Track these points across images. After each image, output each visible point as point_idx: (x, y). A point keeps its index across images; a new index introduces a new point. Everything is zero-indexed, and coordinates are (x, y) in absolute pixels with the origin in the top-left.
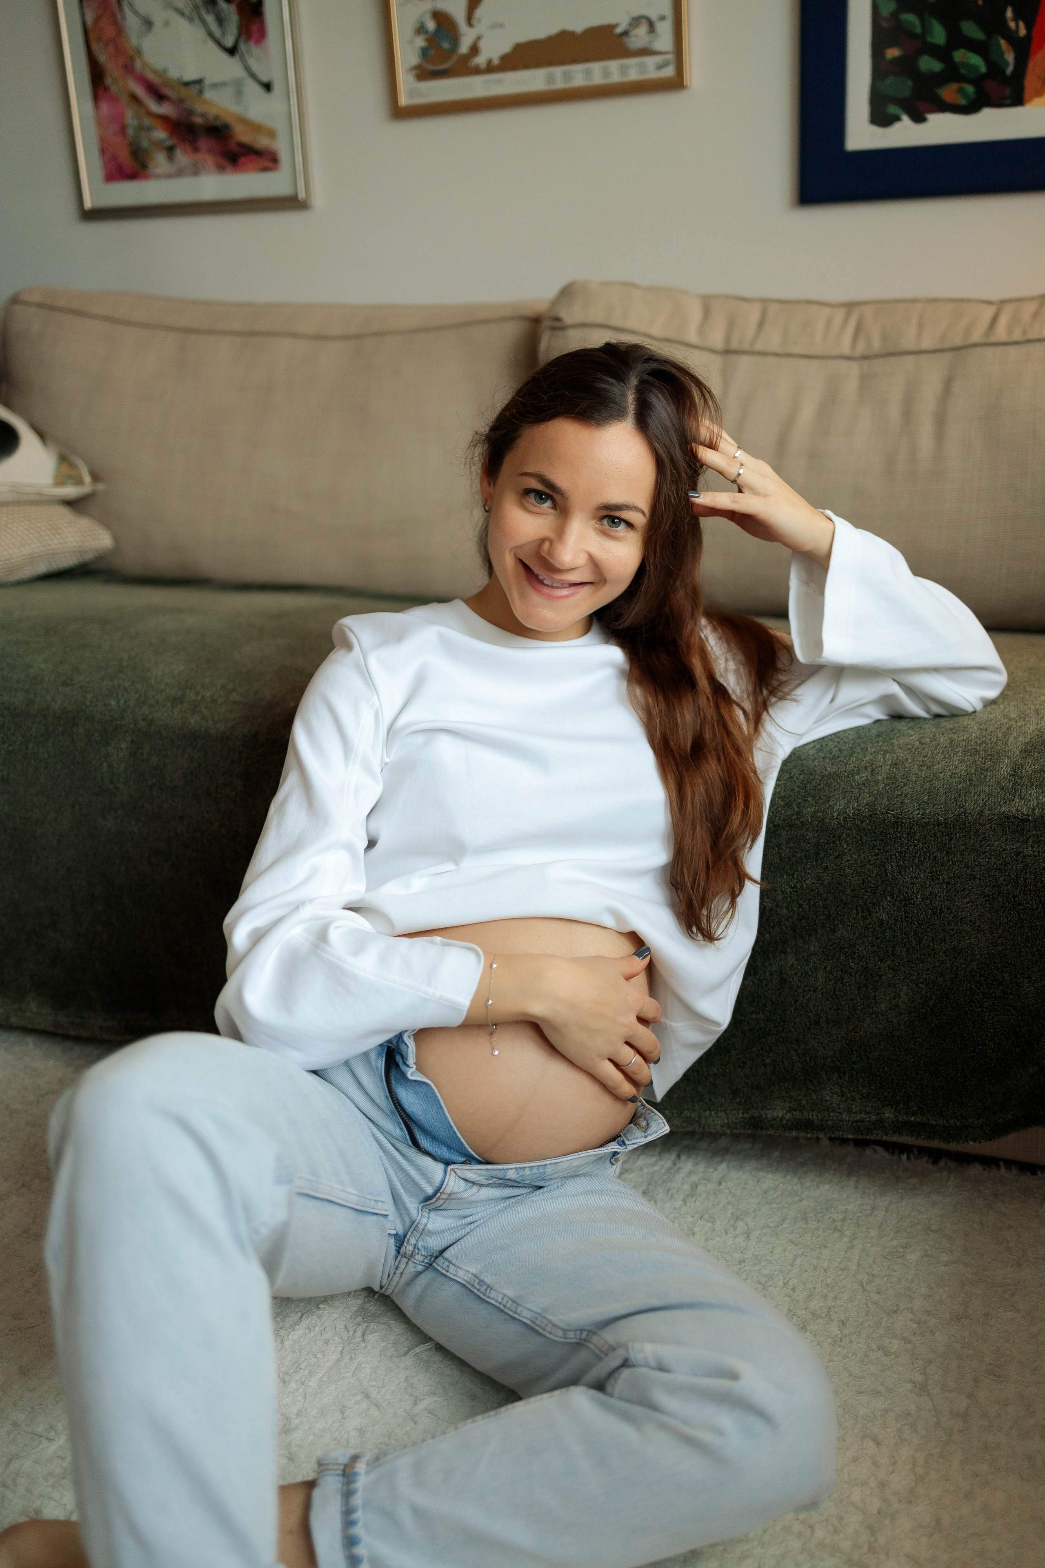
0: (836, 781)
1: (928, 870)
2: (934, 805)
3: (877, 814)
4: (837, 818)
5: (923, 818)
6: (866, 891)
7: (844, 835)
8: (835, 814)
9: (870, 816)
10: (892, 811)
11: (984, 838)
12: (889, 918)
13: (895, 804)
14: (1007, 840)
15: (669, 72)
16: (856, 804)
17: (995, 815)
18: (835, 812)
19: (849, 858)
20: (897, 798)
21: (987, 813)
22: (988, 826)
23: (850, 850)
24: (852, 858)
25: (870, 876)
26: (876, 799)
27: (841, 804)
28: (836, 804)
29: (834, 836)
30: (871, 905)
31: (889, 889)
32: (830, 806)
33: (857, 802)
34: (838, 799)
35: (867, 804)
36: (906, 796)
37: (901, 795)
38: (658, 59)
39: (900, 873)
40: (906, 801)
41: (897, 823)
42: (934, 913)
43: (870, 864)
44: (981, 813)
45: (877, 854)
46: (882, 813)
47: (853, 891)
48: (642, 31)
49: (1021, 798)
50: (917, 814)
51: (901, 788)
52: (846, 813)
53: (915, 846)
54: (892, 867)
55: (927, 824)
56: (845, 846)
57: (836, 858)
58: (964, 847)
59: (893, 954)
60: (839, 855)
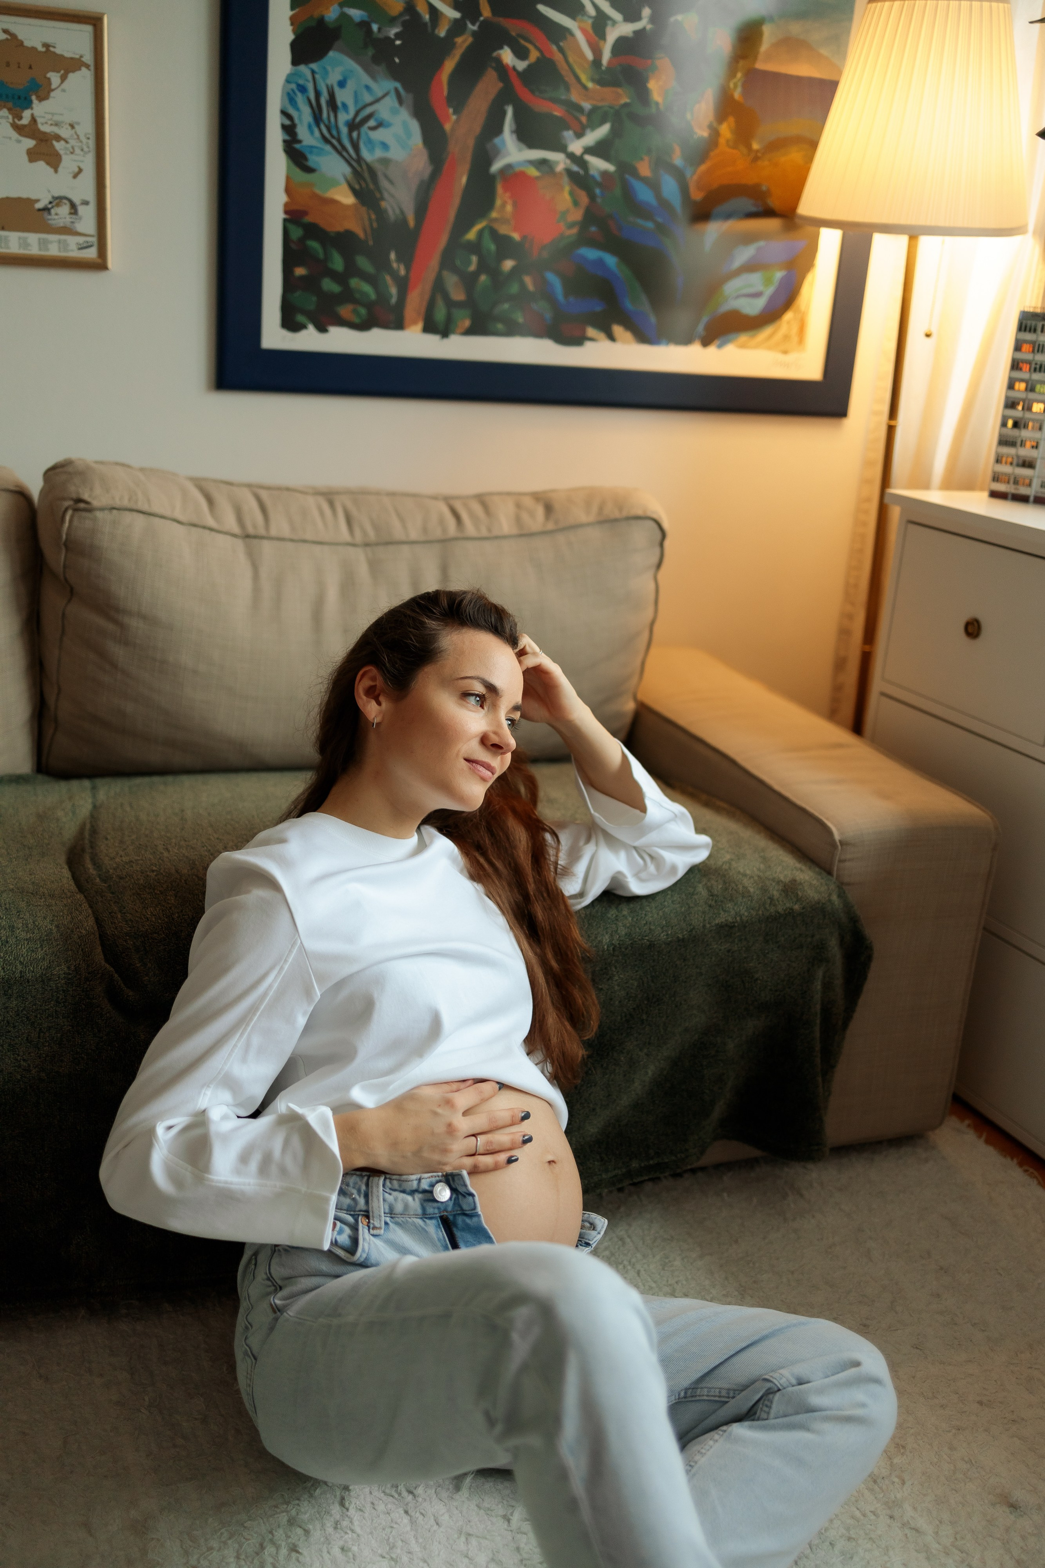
0: (595, 921)
1: (672, 976)
2: (672, 927)
3: (636, 941)
4: (607, 950)
5: (668, 938)
6: (629, 1001)
7: (613, 962)
8: (606, 947)
9: (631, 943)
10: (646, 936)
11: (707, 945)
12: (648, 1017)
13: (645, 931)
14: (721, 943)
15: (92, 254)
16: (618, 936)
17: (713, 926)
18: (605, 945)
19: (617, 978)
20: (644, 926)
21: (708, 926)
22: (710, 935)
23: (618, 972)
24: (619, 977)
25: (632, 989)
26: (631, 930)
27: (606, 939)
28: (602, 939)
29: (606, 964)
30: (632, 1010)
31: (645, 995)
32: (599, 941)
33: (618, 934)
34: (603, 935)
35: (626, 934)
36: (650, 923)
37: (646, 923)
38: (81, 240)
39: (653, 981)
40: (652, 927)
41: (651, 946)
42: (676, 1006)
43: (632, 980)
44: (704, 926)
45: (637, 971)
46: (639, 940)
47: (620, 1002)
48: (64, 210)
49: (725, 911)
50: (663, 936)
51: (645, 918)
52: (613, 944)
53: (663, 959)
54: (647, 978)
55: (671, 942)
56: (614, 969)
57: (608, 980)
58: (694, 954)
59: (649, 1044)
60: (610, 977)
